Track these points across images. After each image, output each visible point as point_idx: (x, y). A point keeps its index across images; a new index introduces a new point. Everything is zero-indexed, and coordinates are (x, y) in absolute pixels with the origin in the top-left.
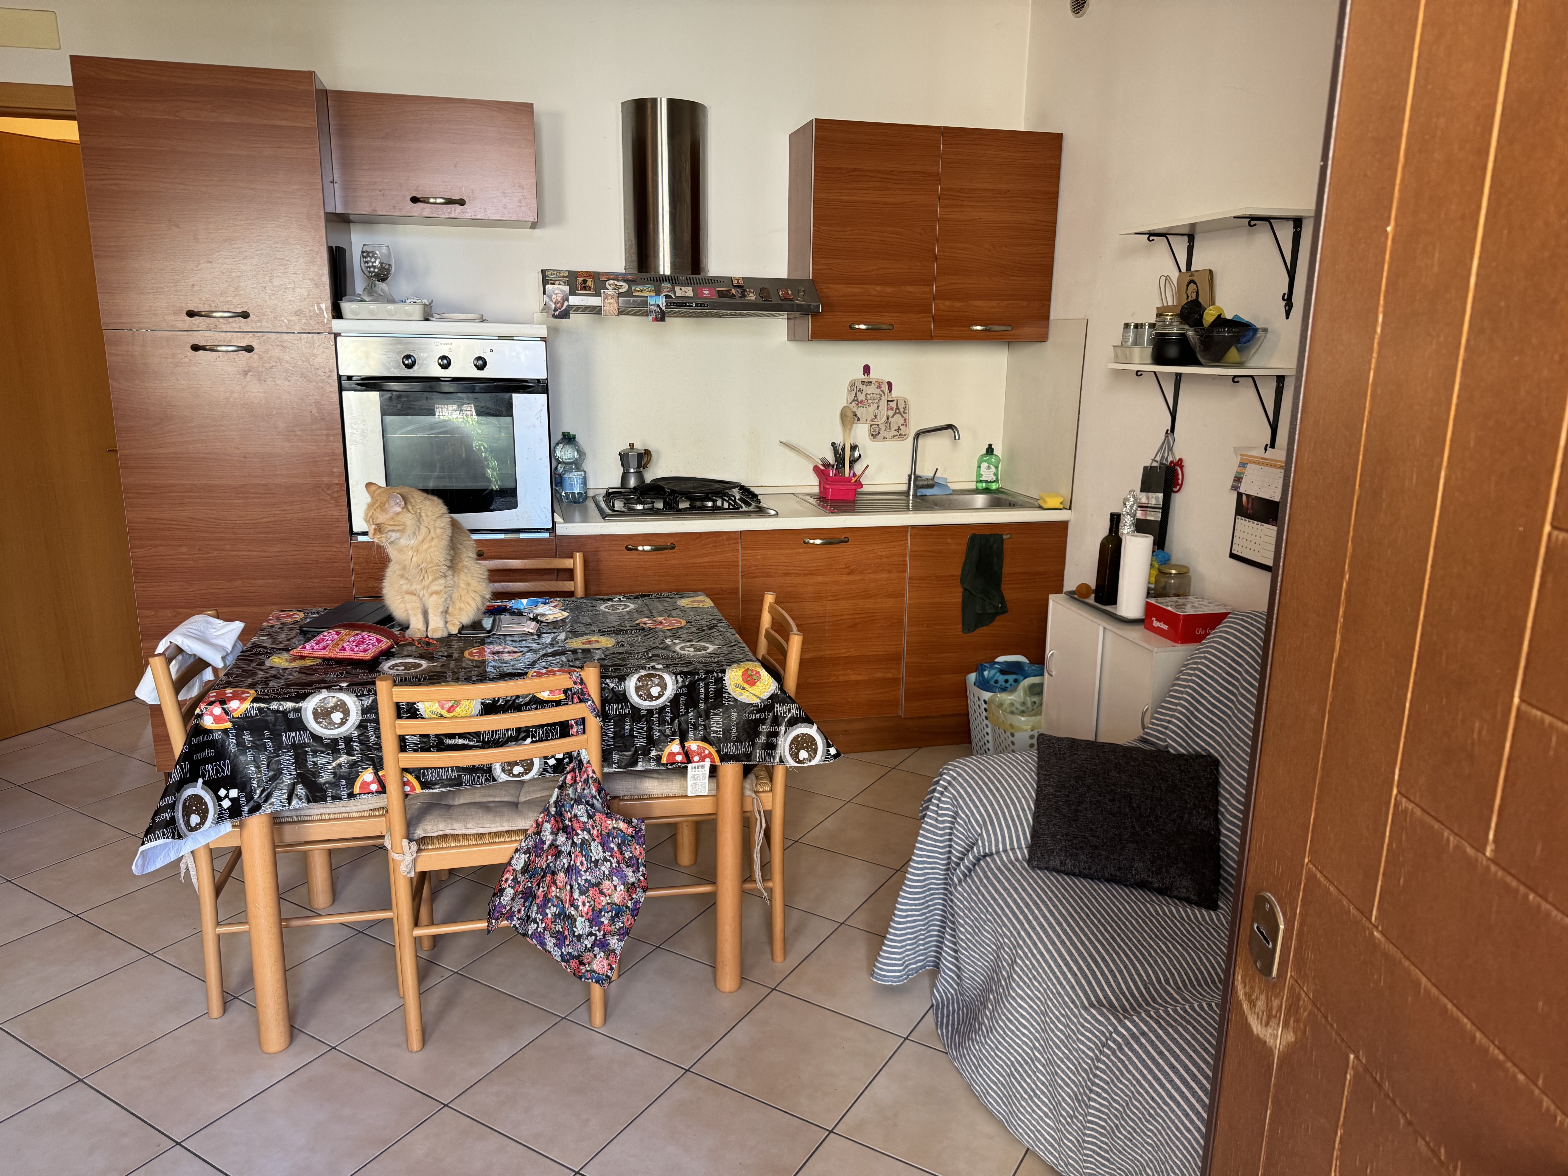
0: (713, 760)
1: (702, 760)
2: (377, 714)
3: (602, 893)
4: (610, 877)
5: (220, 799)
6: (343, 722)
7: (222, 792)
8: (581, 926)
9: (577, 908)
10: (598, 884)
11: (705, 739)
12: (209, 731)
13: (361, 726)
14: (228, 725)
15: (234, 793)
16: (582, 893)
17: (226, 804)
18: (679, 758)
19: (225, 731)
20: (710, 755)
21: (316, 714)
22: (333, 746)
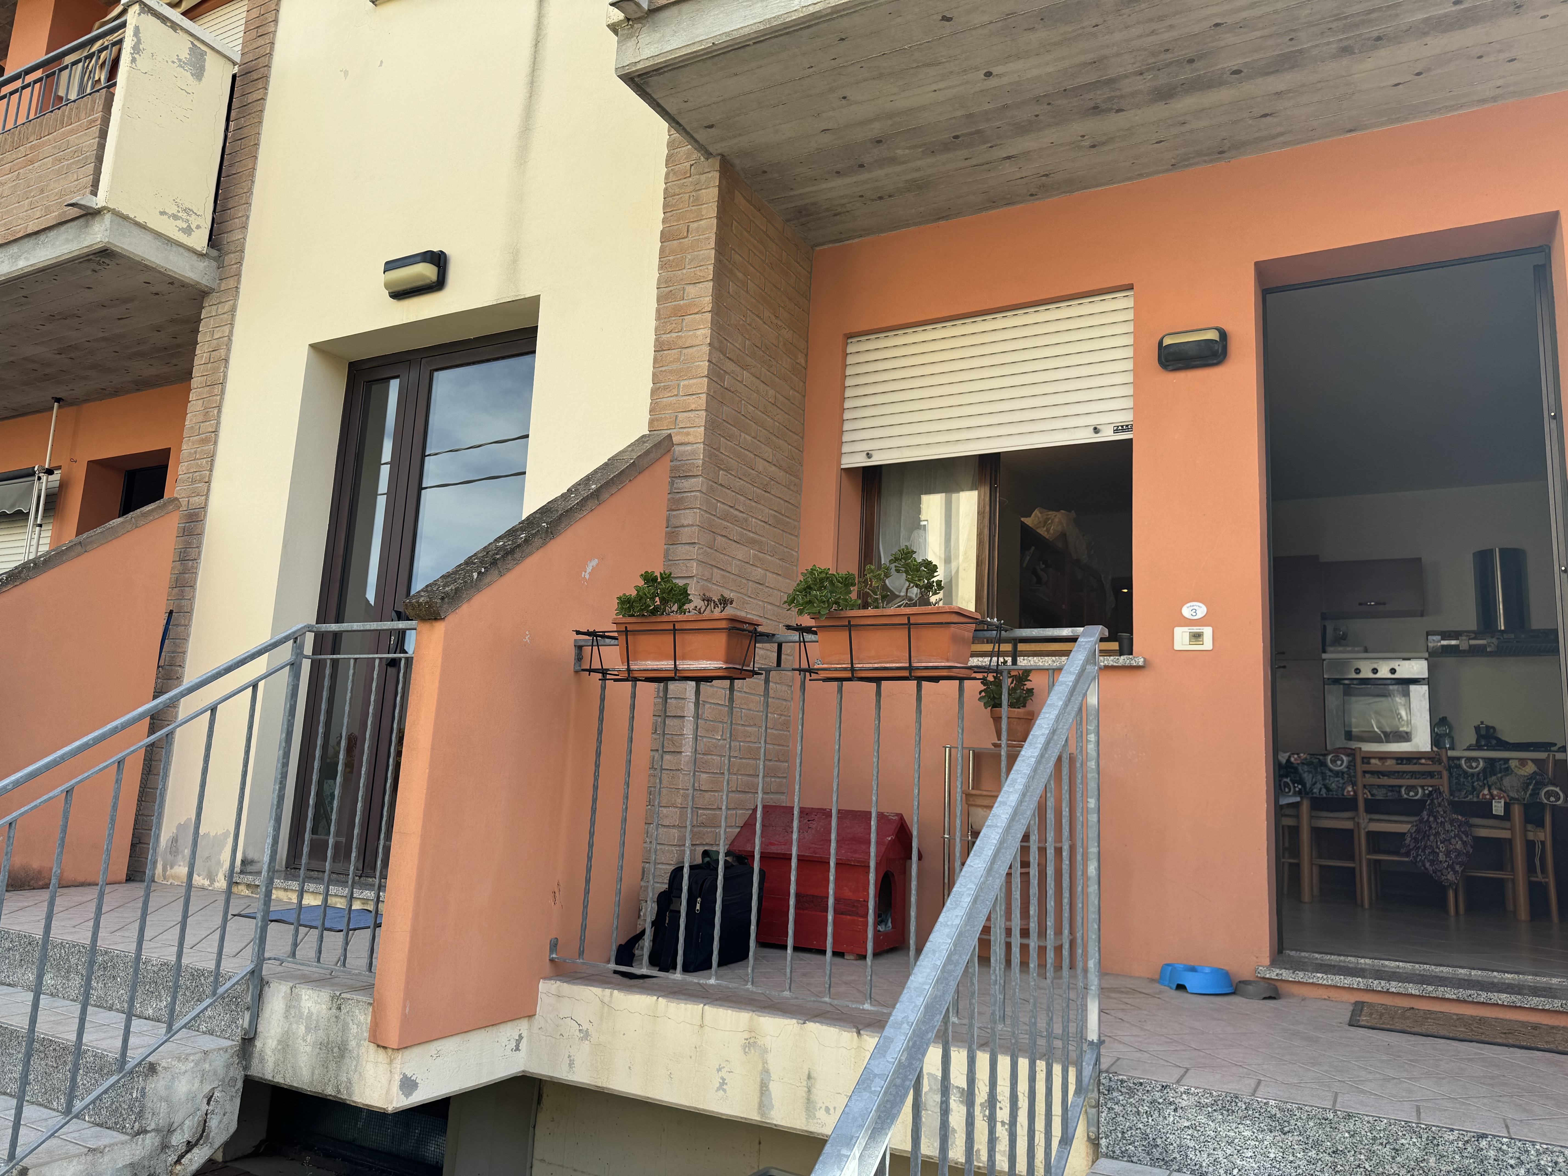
0: (1505, 800)
1: (1500, 798)
2: (1355, 763)
3: (1450, 843)
4: (1454, 838)
5: (1295, 787)
6: (1341, 765)
7: (1296, 785)
8: (1442, 857)
9: (1439, 849)
10: (1449, 840)
11: (1501, 789)
12: (1292, 763)
13: (1347, 767)
14: (1299, 762)
15: (1300, 787)
16: (1441, 843)
17: (1297, 789)
18: (1488, 797)
19: (1298, 764)
20: (1504, 797)
21: (1331, 760)
22: (1337, 774)
